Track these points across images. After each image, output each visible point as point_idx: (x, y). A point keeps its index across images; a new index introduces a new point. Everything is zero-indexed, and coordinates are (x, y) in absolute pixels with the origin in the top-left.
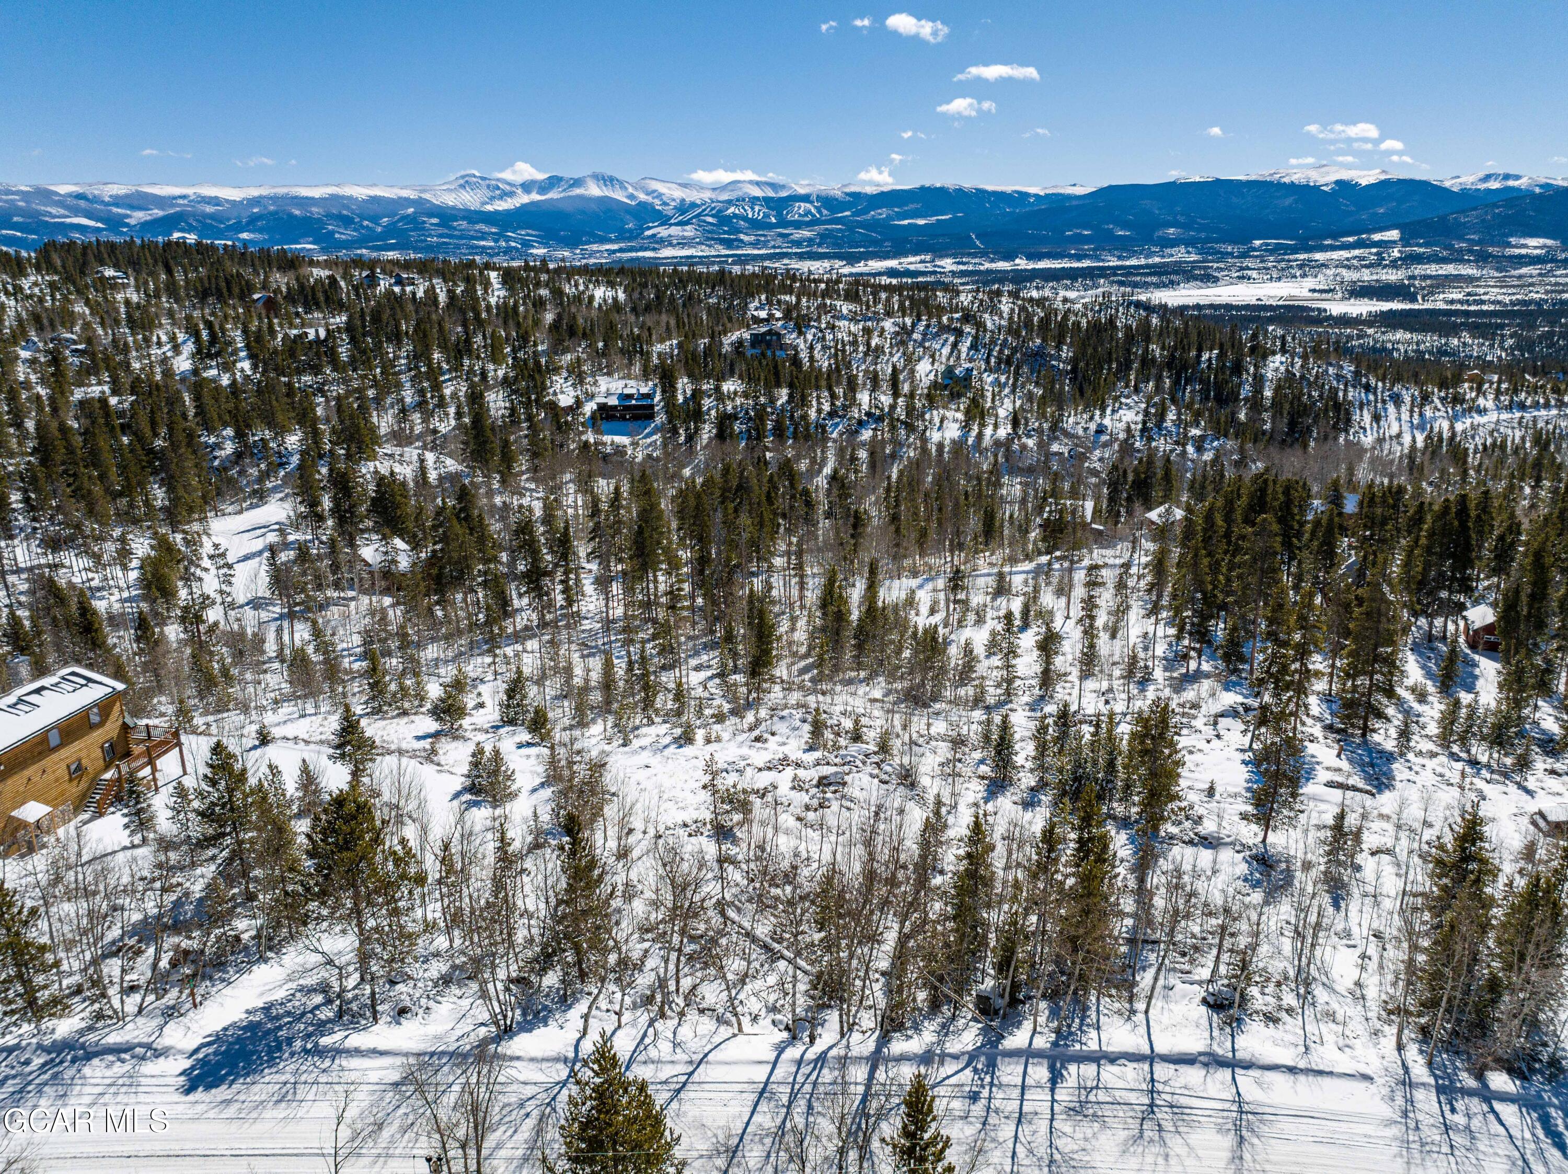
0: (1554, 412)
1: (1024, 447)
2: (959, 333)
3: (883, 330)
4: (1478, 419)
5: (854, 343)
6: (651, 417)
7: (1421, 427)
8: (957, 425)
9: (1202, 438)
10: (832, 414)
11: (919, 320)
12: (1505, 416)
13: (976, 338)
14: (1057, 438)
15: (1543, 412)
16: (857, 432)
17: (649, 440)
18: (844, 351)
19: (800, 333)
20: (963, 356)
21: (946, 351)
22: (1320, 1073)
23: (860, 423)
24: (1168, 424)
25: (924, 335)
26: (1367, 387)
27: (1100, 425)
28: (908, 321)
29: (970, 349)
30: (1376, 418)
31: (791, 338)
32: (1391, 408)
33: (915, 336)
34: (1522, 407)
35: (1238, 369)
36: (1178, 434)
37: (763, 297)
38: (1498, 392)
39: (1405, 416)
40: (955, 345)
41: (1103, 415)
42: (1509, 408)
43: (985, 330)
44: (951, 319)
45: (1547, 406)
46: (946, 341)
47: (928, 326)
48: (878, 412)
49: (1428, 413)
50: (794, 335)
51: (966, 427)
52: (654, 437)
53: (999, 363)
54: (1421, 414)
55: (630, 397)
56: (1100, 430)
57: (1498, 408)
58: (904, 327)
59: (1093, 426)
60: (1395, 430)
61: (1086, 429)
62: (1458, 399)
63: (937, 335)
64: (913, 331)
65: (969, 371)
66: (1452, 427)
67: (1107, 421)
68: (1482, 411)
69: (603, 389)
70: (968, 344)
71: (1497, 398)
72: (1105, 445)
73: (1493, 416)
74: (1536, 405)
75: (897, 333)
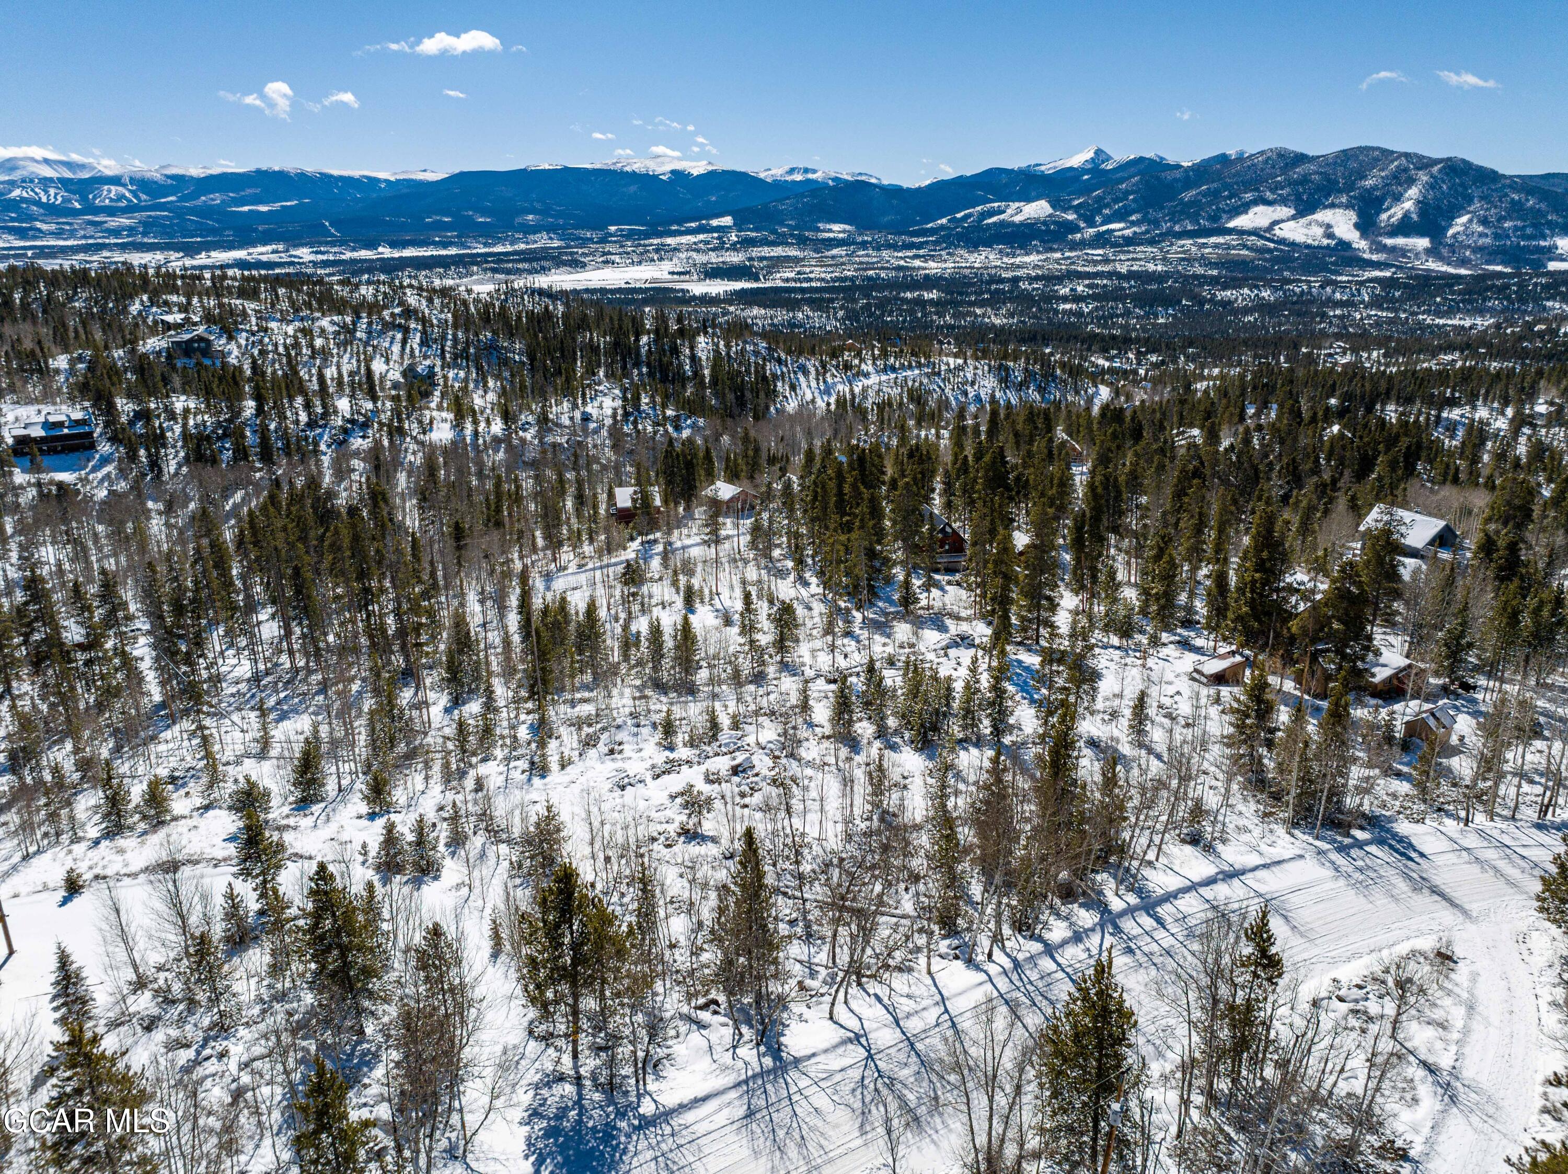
0: (917, 372)
1: (523, 441)
2: (406, 330)
3: (323, 331)
4: (866, 382)
5: (297, 345)
6: (92, 446)
7: (827, 392)
8: (447, 426)
9: (677, 417)
10: (311, 424)
11: (359, 317)
12: (884, 378)
13: (424, 332)
14: (550, 430)
15: (909, 373)
16: (345, 441)
17: (100, 475)
18: (288, 355)
19: (231, 338)
20: (417, 353)
21: (396, 348)
22: (1279, 863)
23: (345, 431)
24: (644, 407)
25: (369, 333)
26: (779, 361)
27: (583, 413)
28: (348, 319)
29: (422, 344)
30: (793, 388)
31: (220, 343)
32: (802, 379)
33: (358, 334)
34: (894, 369)
35: (675, 351)
36: (656, 416)
37: (145, 298)
38: (874, 359)
39: (813, 384)
40: (404, 342)
41: (584, 403)
42: (885, 370)
43: (432, 326)
44: (393, 315)
45: (910, 367)
46: (393, 338)
47: (370, 324)
48: (362, 419)
49: (829, 380)
50: (223, 341)
51: (458, 425)
52: (105, 470)
53: (455, 357)
54: (825, 381)
55: (60, 424)
56: (586, 418)
57: (877, 372)
58: (344, 326)
59: (578, 415)
60: (809, 397)
61: (572, 419)
62: (847, 367)
63: (382, 333)
64: (355, 330)
65: (431, 368)
66: (852, 390)
67: (589, 409)
68: (867, 375)
69: (10, 417)
70: (418, 340)
71: (874, 364)
72: (596, 431)
73: (874, 379)
74: (902, 367)
75: (338, 333)
